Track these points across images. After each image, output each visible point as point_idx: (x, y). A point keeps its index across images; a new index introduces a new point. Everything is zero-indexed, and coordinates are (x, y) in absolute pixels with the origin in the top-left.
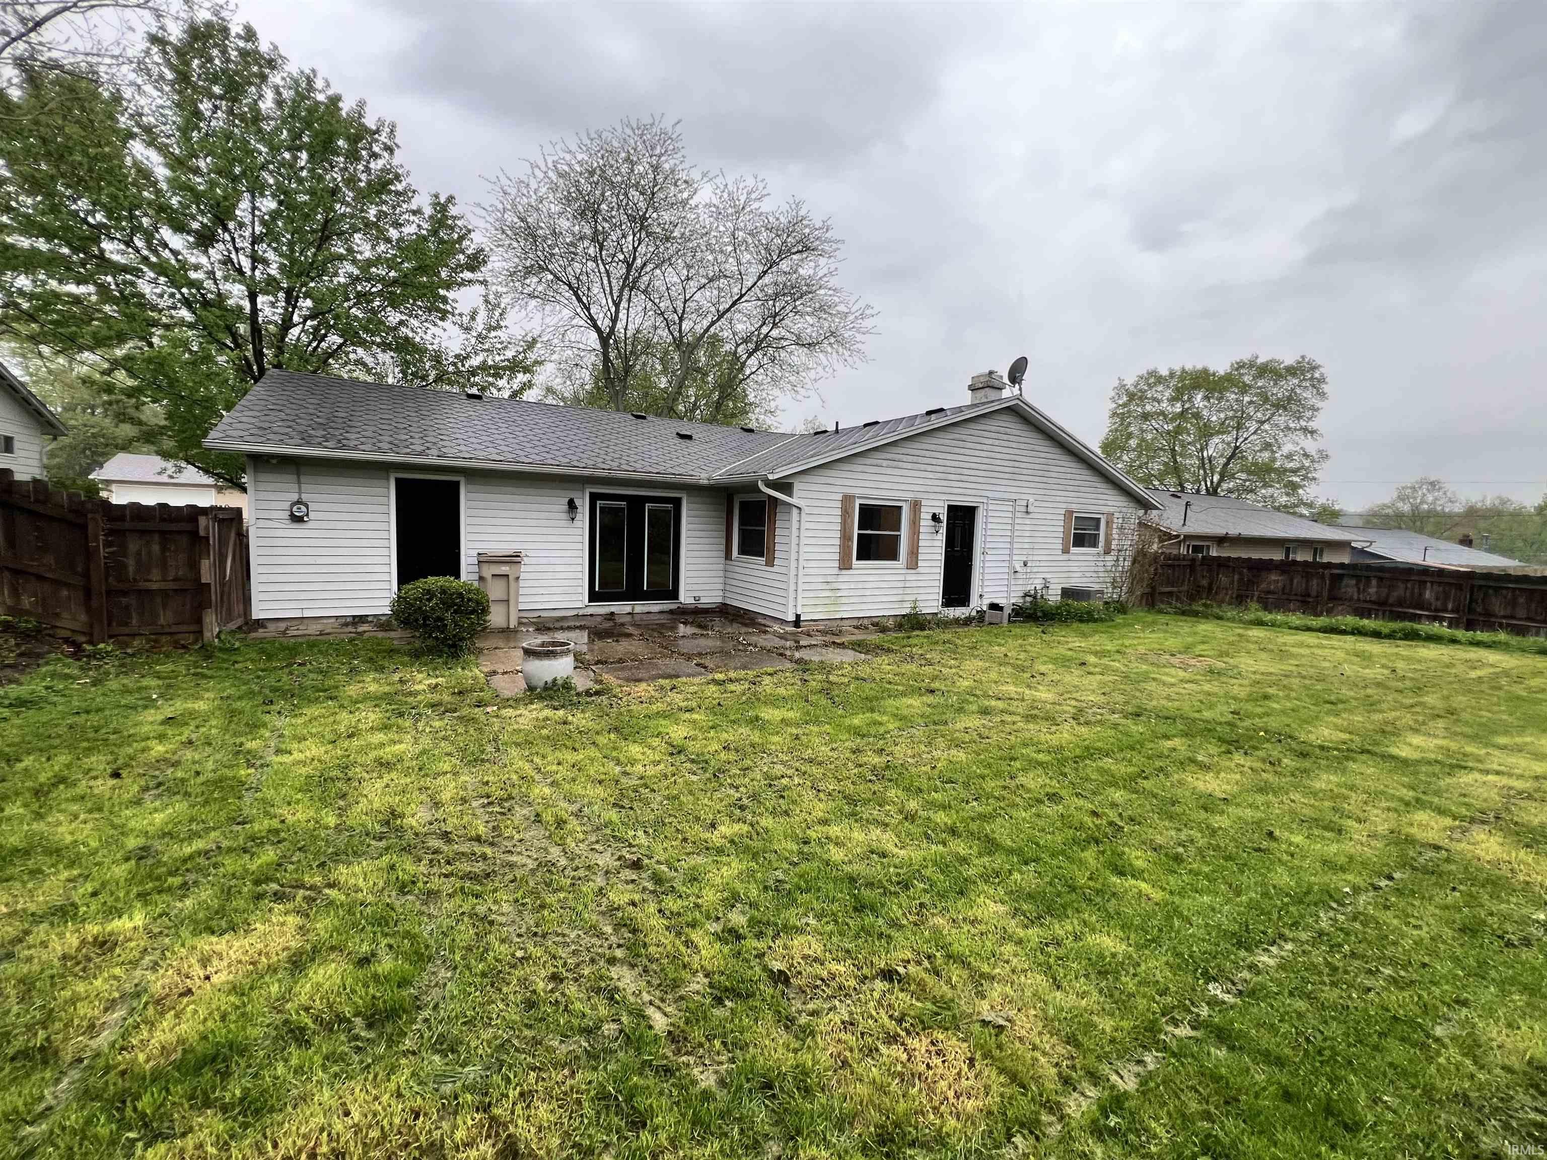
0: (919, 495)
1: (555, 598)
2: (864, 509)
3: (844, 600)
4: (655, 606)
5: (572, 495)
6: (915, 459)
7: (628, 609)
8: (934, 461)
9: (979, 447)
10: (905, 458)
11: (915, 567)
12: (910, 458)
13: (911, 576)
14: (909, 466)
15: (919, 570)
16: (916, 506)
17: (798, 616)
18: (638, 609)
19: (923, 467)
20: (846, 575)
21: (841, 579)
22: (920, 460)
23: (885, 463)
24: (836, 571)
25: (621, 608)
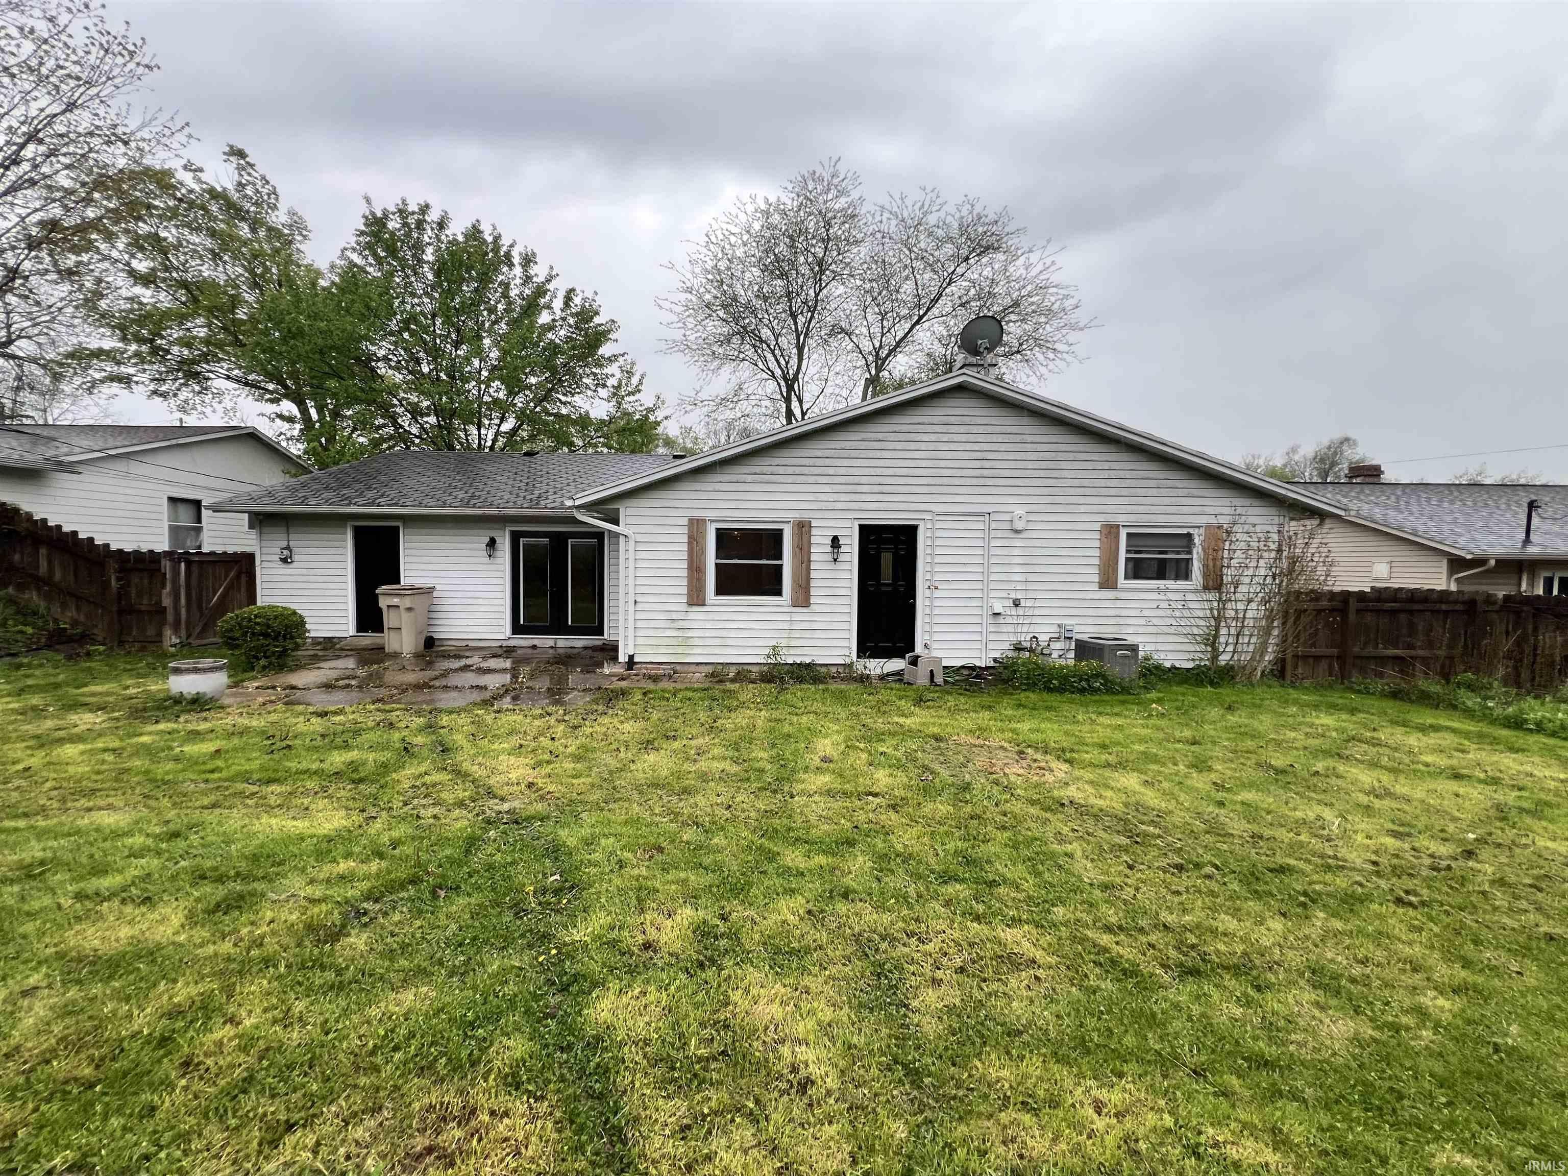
0: (806, 515)
1: (481, 629)
2: (721, 534)
3: (696, 642)
4: (579, 642)
5: (493, 534)
6: (798, 470)
7: (551, 643)
8: (831, 471)
9: (913, 446)
10: (781, 470)
11: (806, 604)
12: (790, 470)
13: (801, 614)
14: (790, 479)
15: (813, 608)
16: (803, 528)
17: (631, 657)
18: (561, 644)
19: (812, 479)
20: (697, 613)
21: (691, 616)
22: (806, 470)
23: (749, 478)
24: (684, 607)
25: (545, 641)
